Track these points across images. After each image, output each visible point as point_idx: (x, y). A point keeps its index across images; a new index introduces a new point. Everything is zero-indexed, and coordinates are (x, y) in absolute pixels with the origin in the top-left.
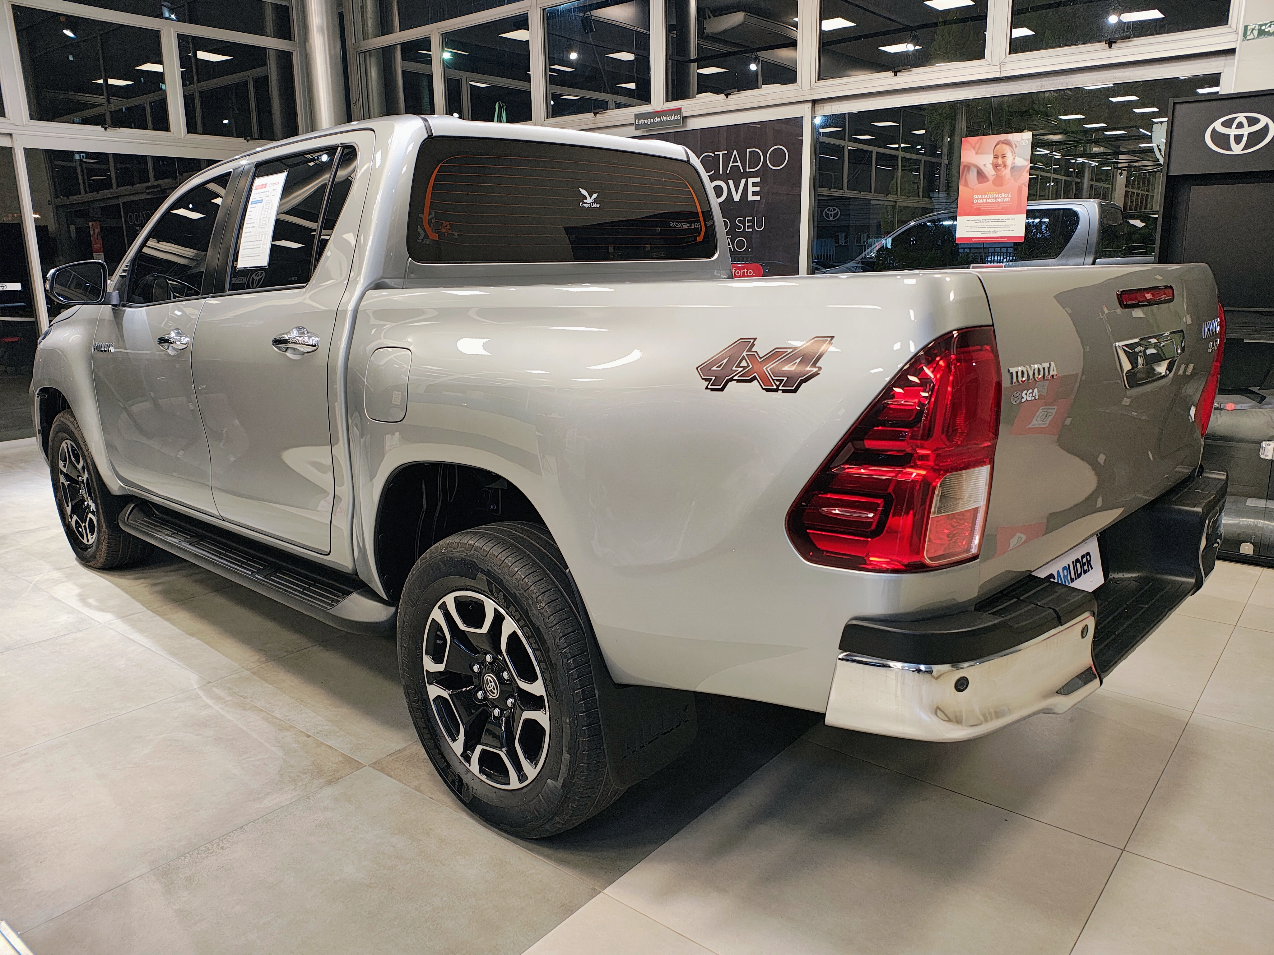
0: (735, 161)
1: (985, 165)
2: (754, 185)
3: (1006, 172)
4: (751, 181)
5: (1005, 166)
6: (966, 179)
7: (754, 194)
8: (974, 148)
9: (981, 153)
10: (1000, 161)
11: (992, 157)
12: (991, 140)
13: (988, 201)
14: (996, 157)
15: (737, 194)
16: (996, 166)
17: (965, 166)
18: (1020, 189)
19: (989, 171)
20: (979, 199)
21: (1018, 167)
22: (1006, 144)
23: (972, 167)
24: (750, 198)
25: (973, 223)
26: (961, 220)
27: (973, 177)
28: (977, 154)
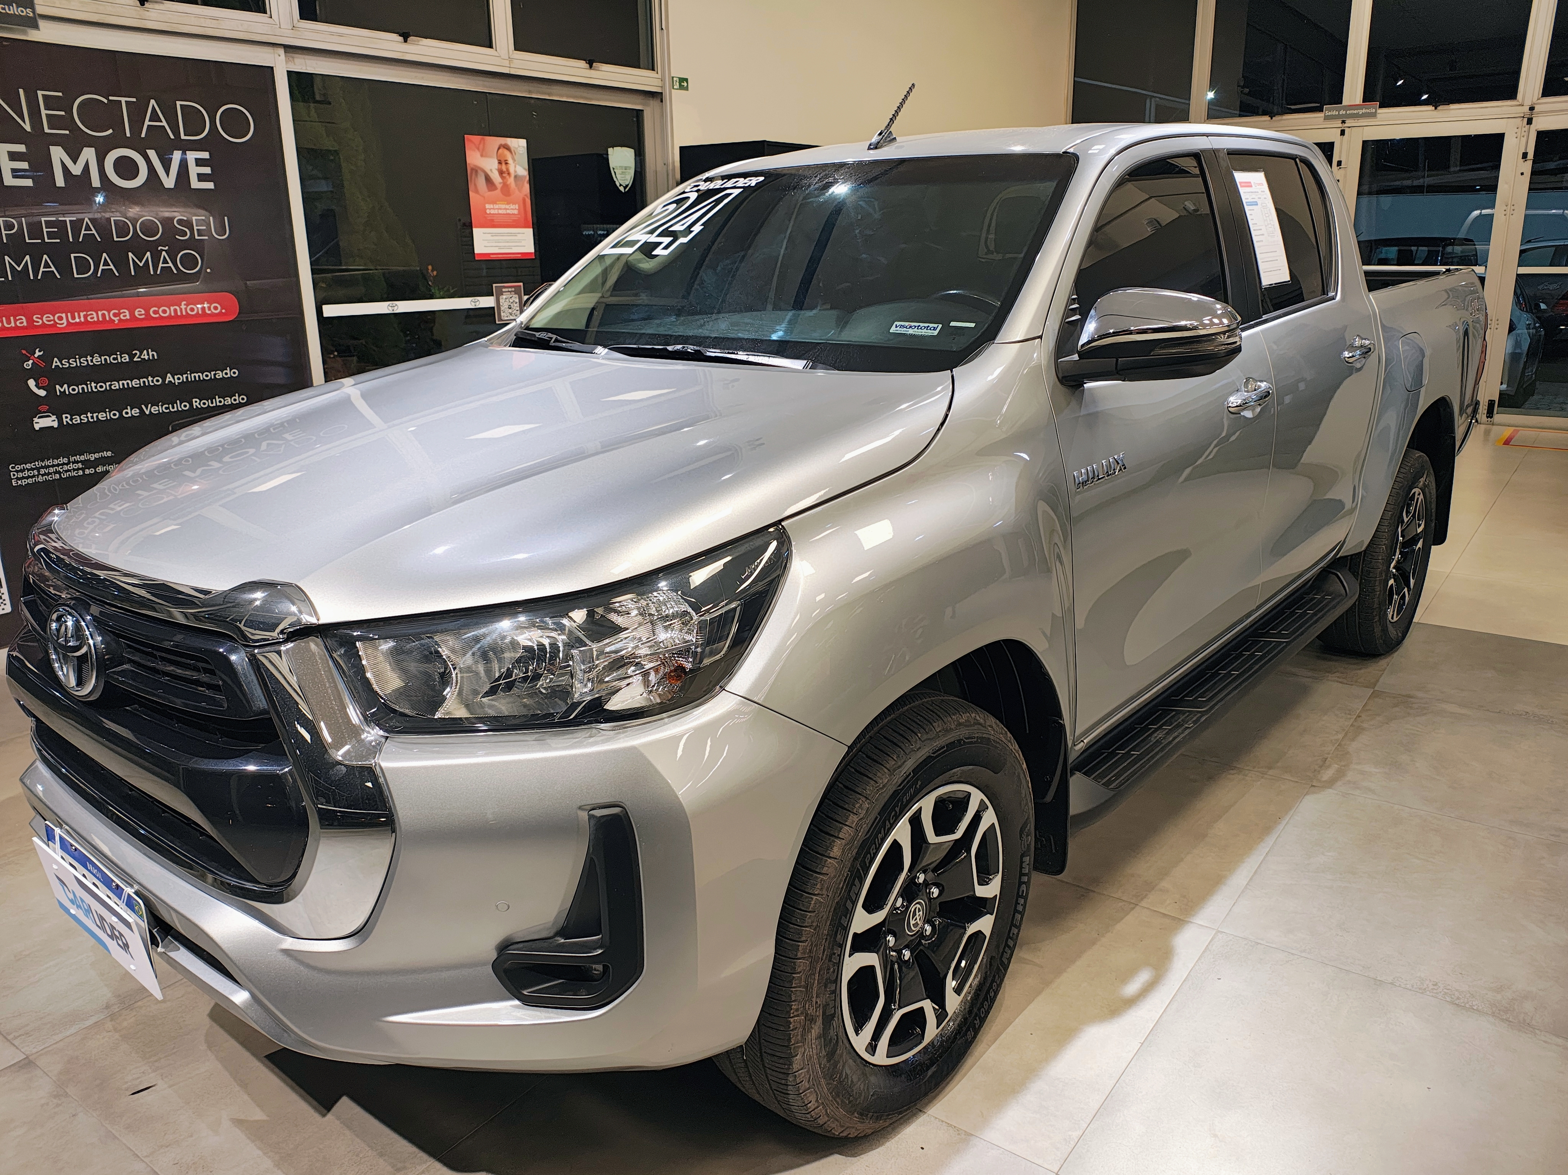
0: (155, 117)
1: (491, 170)
2: (199, 162)
3: (511, 181)
4: (192, 156)
5: (509, 174)
6: (475, 185)
7: (201, 177)
8: (478, 149)
9: (486, 156)
10: (504, 168)
11: (496, 162)
12: (495, 142)
13: (500, 212)
14: (500, 163)
15: (168, 176)
16: (501, 173)
17: (472, 169)
18: (524, 200)
19: (495, 177)
20: (492, 209)
21: (520, 176)
22: (507, 149)
23: (479, 171)
24: (195, 184)
25: (489, 237)
26: (477, 232)
27: (481, 182)
28: (482, 156)
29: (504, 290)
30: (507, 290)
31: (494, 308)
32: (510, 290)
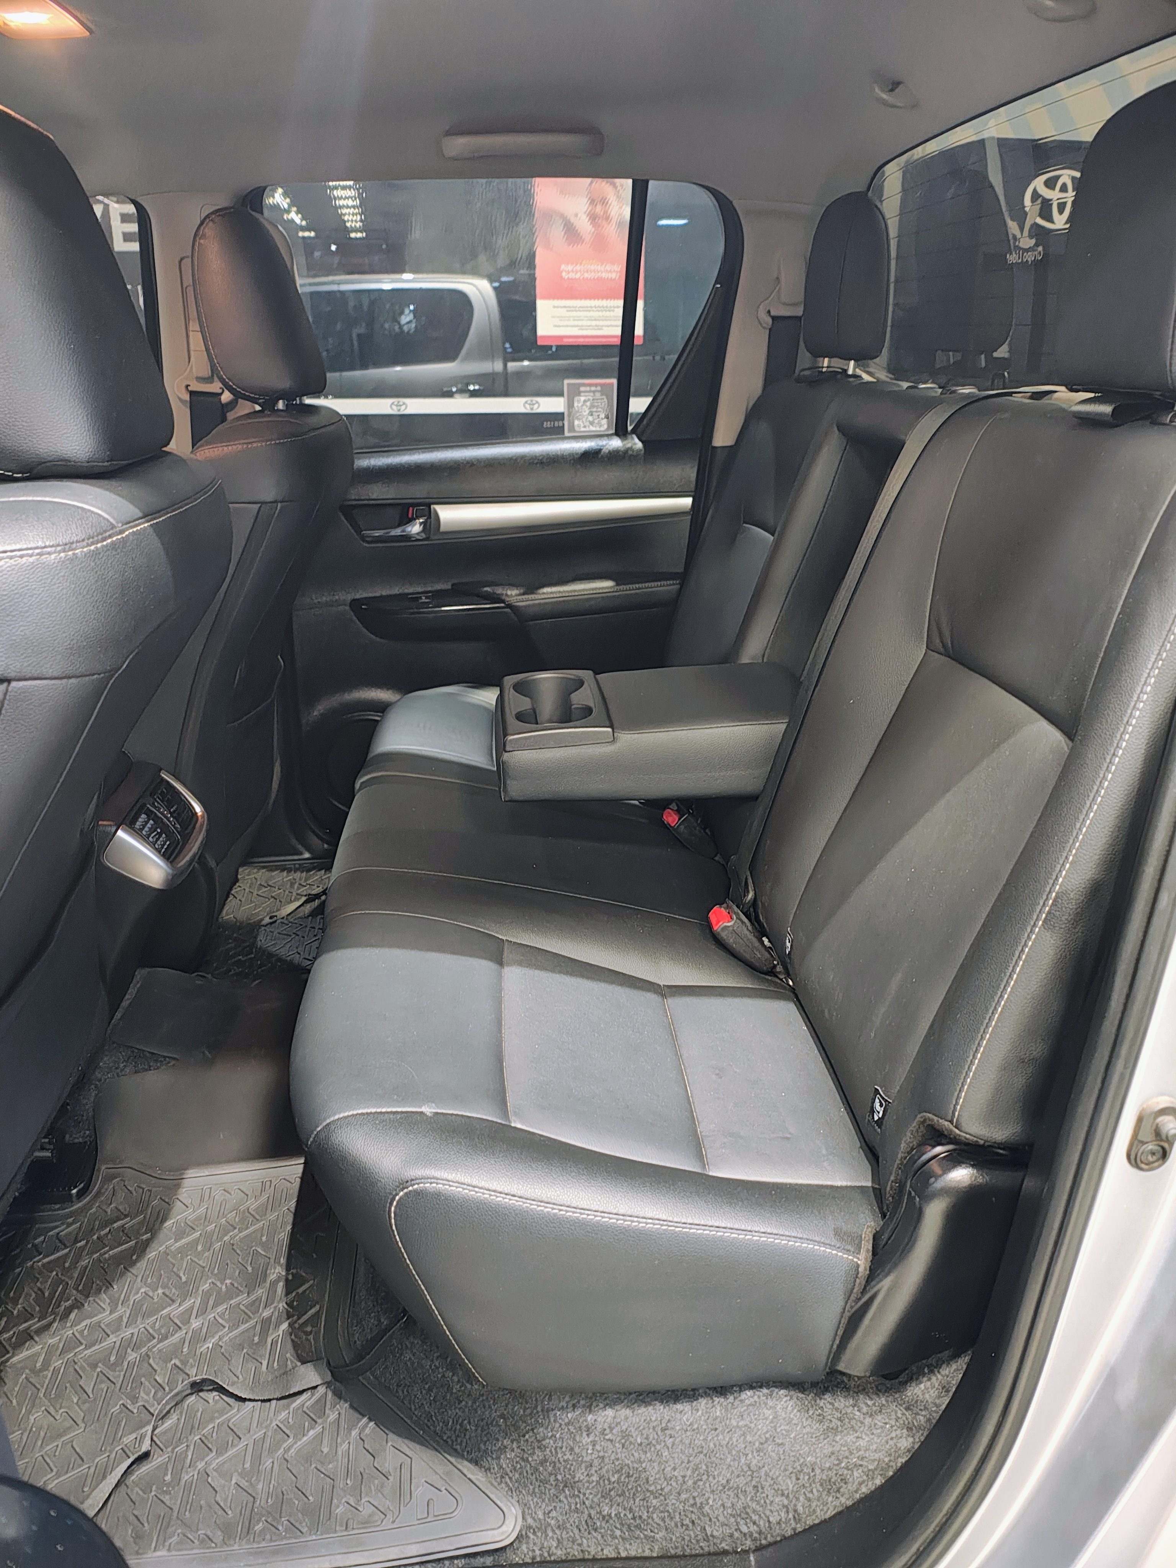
1: (576, 215)
3: (610, 229)
5: (607, 218)
6: (546, 238)
9: (567, 199)
10: (599, 209)
11: (587, 201)
14: (592, 202)
16: (593, 218)
17: (543, 214)
19: (583, 224)
20: (569, 272)
25: (563, 312)
26: (542, 305)
27: (557, 233)
28: (562, 192)
29: (582, 389)
30: (588, 389)
31: (563, 414)
32: (593, 389)
